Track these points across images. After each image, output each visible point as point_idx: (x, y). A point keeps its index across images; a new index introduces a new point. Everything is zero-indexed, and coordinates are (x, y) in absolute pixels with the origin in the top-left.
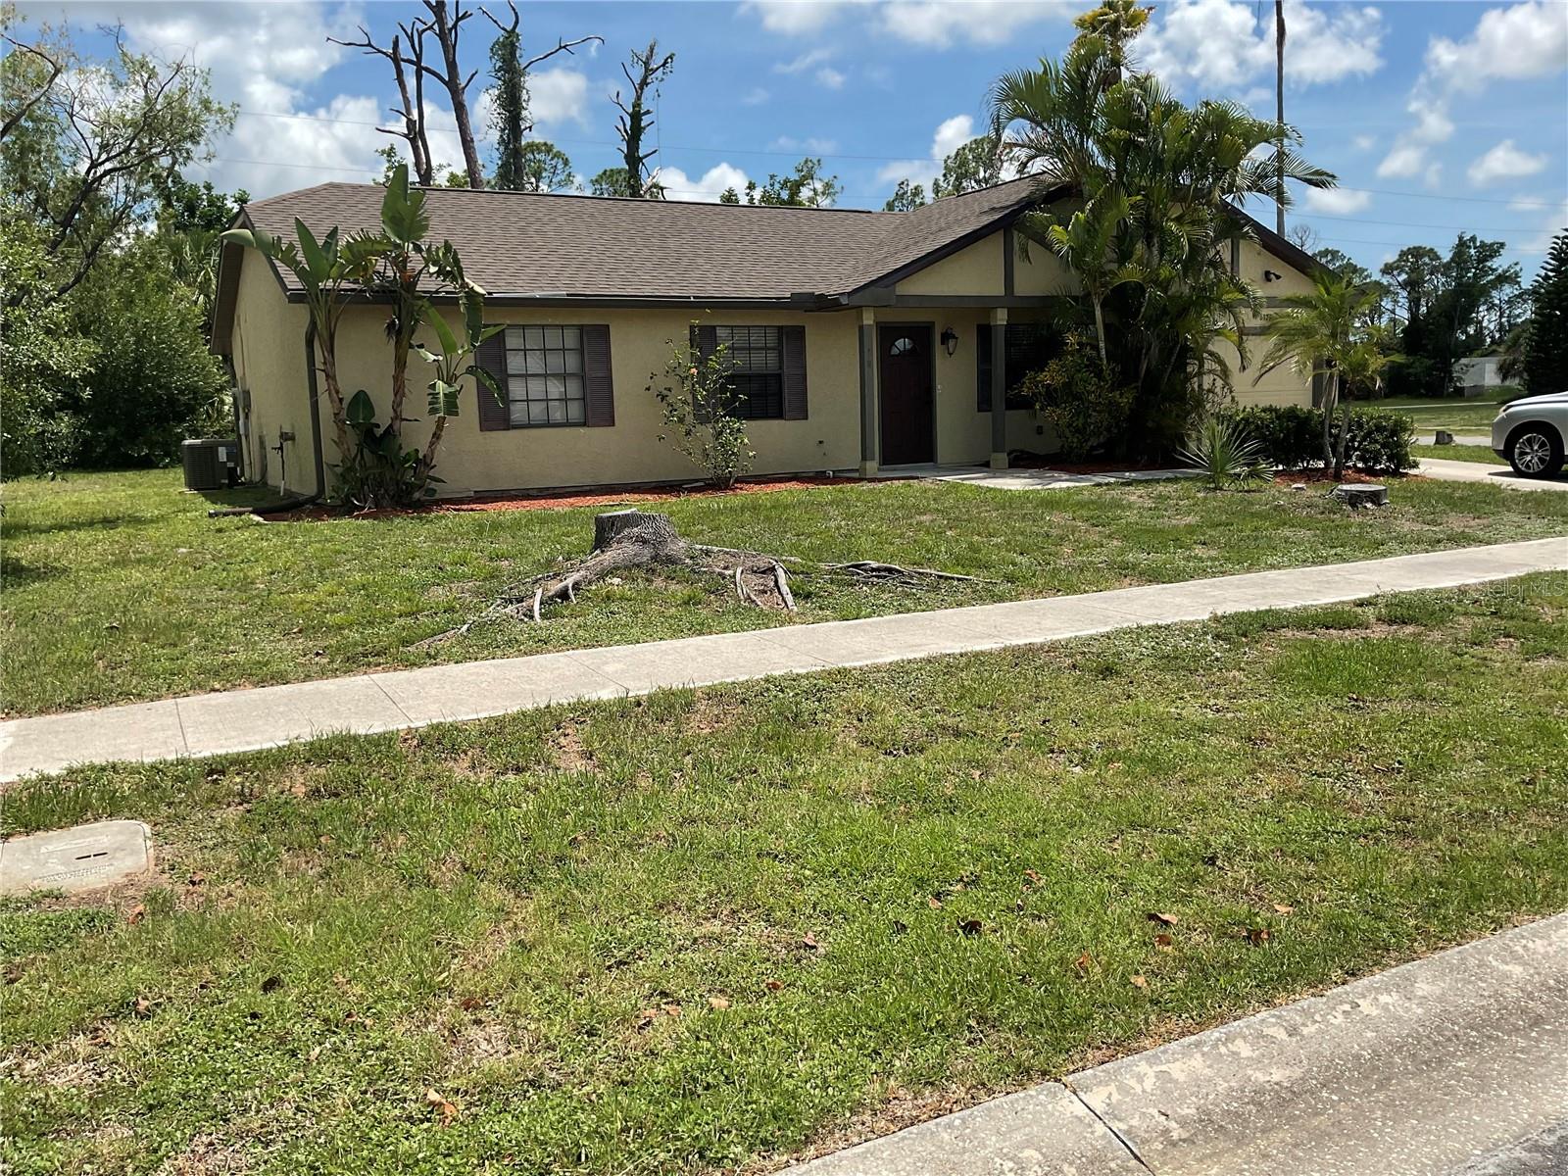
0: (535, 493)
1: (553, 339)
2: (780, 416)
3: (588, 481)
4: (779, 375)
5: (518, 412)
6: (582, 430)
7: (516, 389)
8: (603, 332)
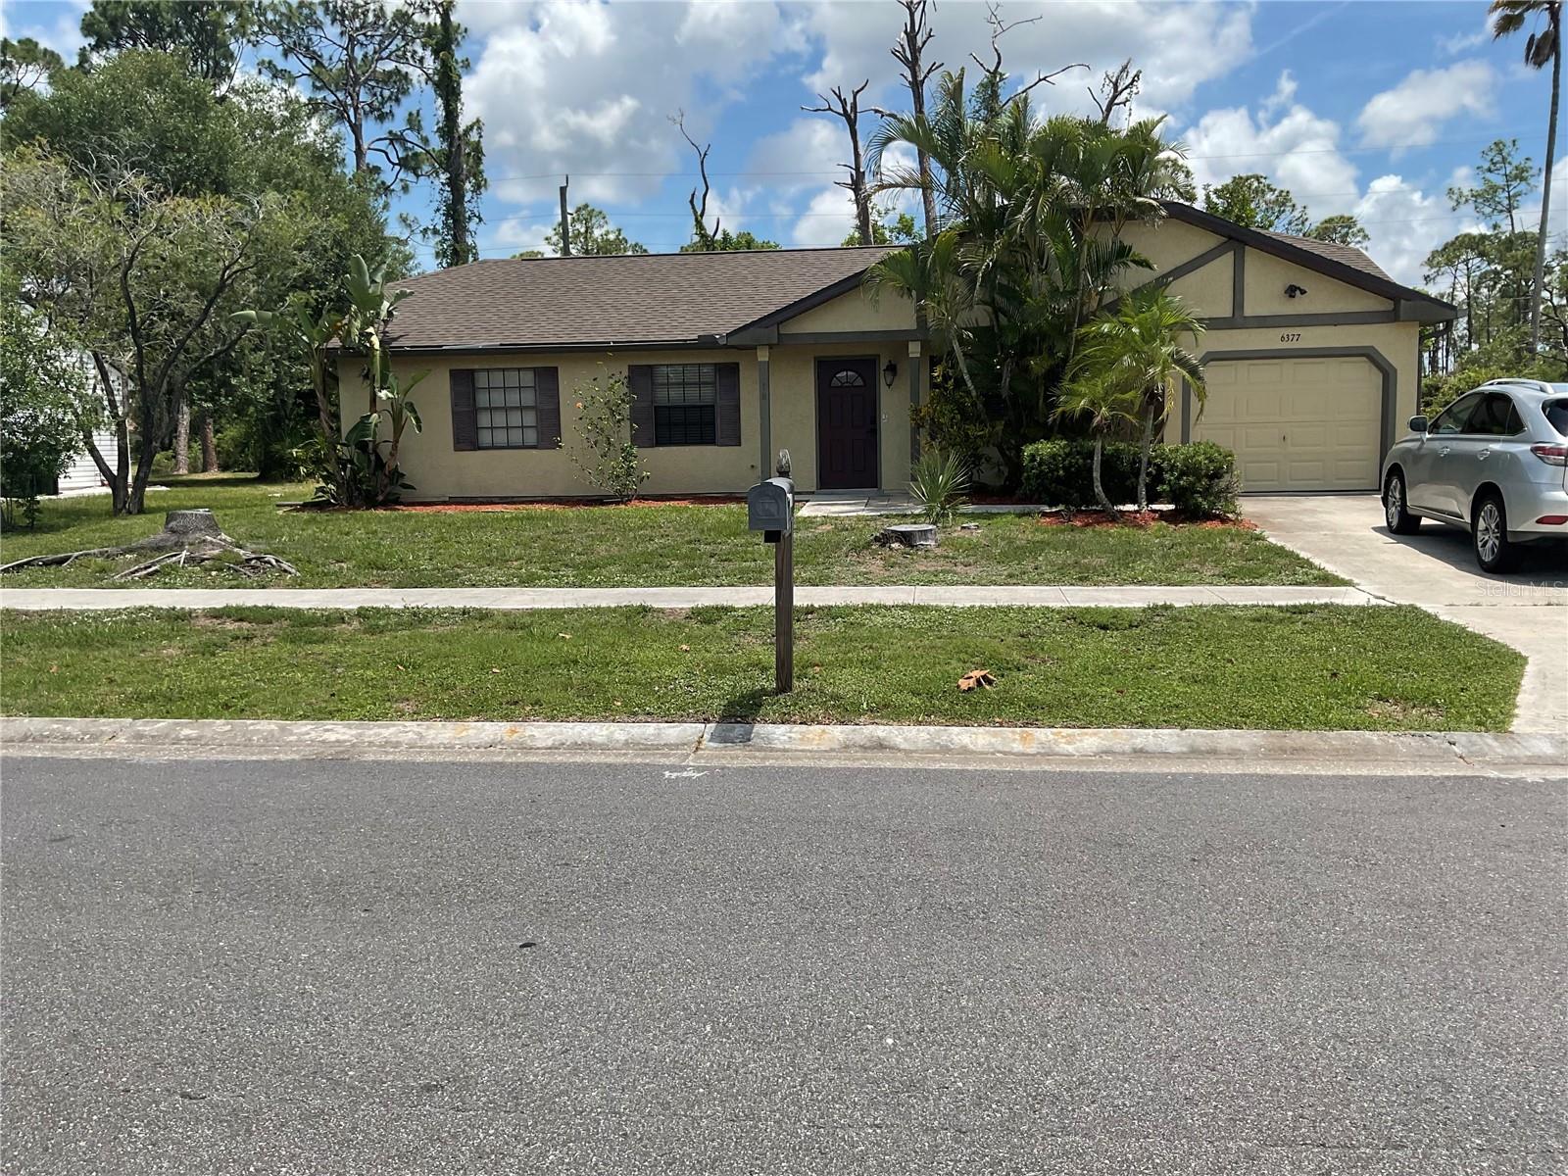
0: (497, 500)
1: (513, 379)
2: (713, 442)
3: (538, 493)
4: (713, 406)
5: (485, 437)
6: (534, 451)
7: (484, 420)
8: (553, 373)
